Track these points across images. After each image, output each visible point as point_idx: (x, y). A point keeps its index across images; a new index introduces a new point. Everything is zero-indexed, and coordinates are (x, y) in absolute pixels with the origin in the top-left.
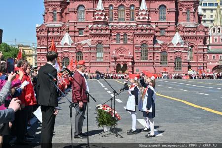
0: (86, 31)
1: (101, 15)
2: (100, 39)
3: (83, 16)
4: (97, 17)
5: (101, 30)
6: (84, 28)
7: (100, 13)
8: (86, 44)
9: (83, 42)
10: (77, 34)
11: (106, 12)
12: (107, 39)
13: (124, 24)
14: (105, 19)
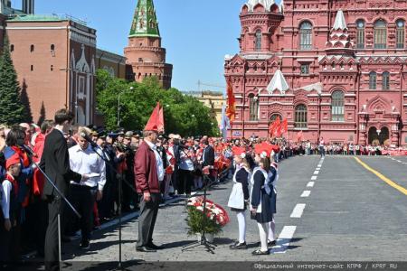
0: (314, 68)
1: (342, 38)
2: (338, 82)
3: (308, 41)
4: (333, 42)
5: (341, 65)
6: (311, 62)
7: (339, 35)
8: (313, 91)
9: (308, 88)
10: (297, 72)
11: (351, 32)
12: (352, 82)
13: (384, 55)
14: (348, 45)
